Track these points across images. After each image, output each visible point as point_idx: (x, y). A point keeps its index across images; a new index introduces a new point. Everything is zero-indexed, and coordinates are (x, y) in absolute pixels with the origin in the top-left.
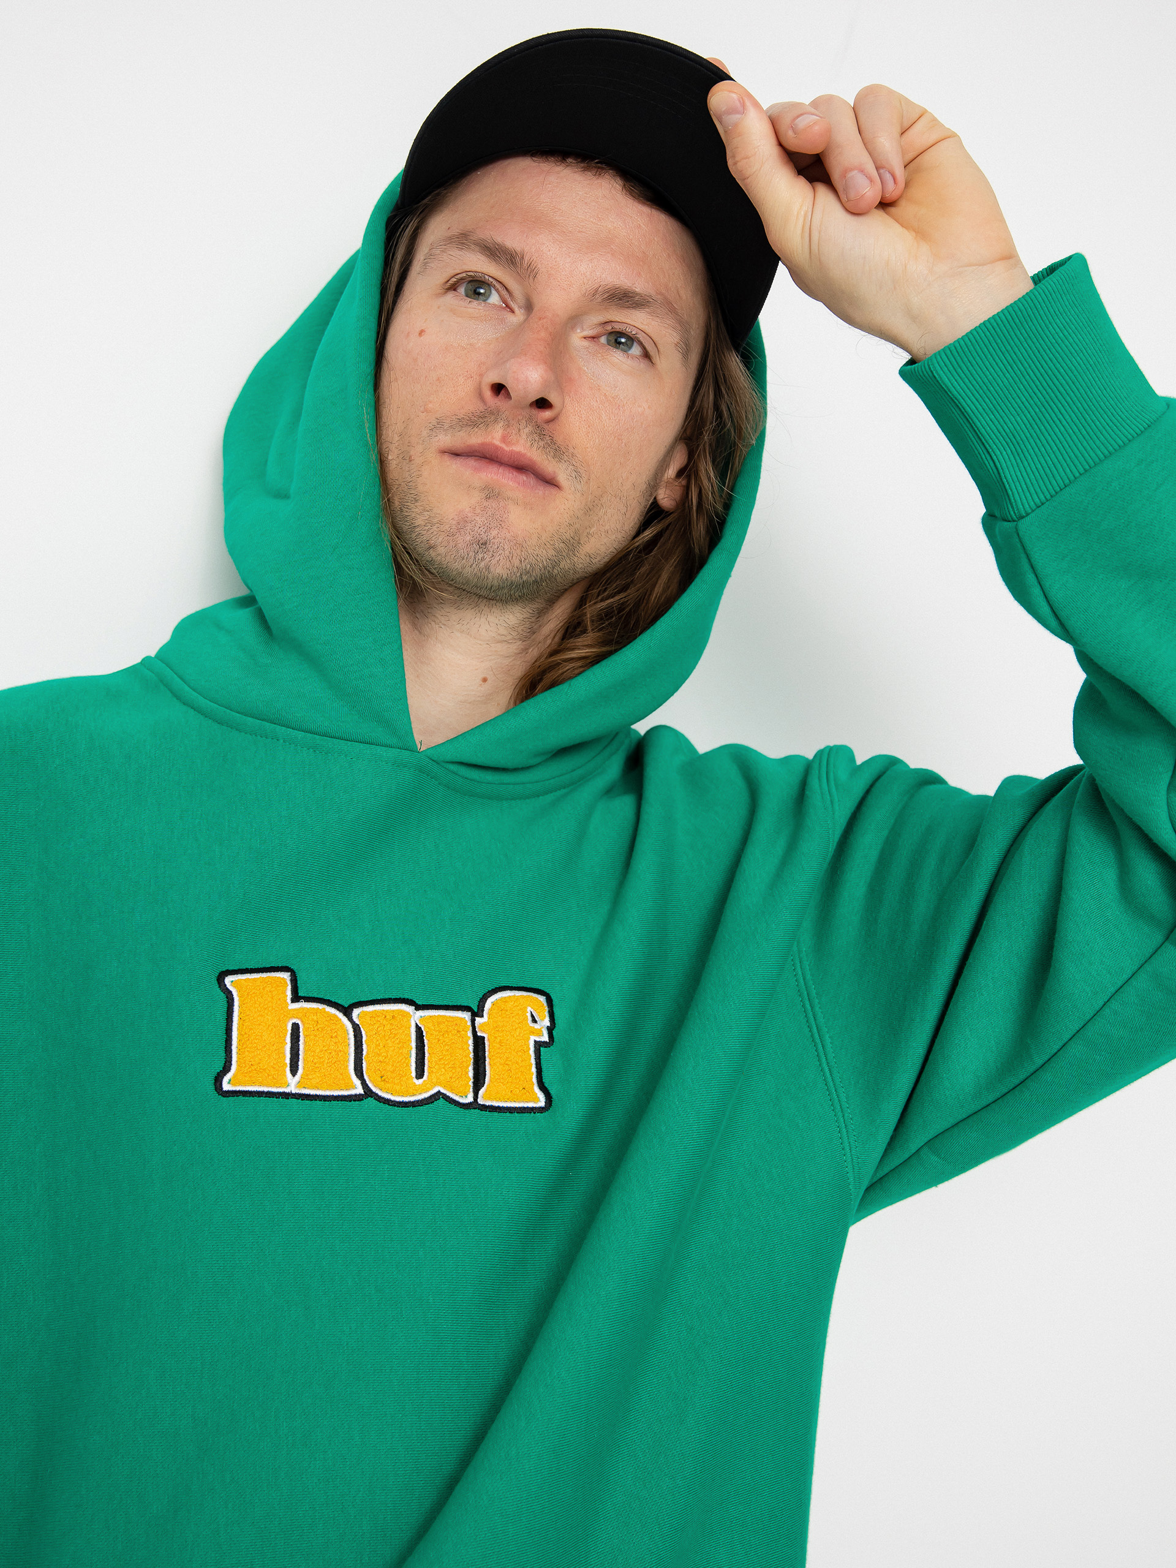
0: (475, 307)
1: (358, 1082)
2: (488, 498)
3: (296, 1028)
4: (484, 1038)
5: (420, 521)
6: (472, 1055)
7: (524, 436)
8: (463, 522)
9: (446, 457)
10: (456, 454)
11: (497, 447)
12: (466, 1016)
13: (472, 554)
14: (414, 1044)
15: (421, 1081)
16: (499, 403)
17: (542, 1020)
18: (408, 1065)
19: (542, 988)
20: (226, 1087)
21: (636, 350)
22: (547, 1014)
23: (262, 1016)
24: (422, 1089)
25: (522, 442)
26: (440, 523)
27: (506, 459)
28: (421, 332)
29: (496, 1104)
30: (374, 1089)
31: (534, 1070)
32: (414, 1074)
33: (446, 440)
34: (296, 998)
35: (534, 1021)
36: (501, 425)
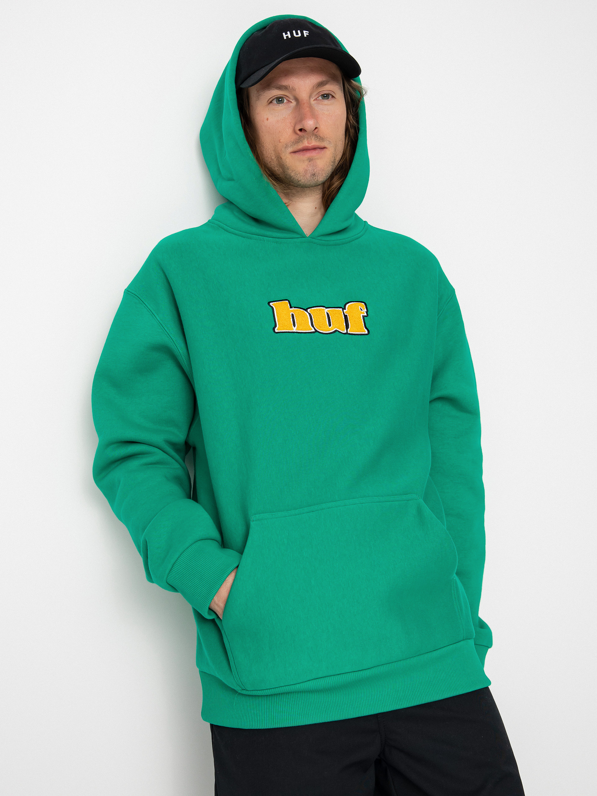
0: (281, 106)
1: (313, 328)
2: (310, 161)
3: (293, 315)
4: (347, 315)
5: (292, 174)
6: (344, 320)
7: (313, 140)
8: (306, 171)
9: (292, 154)
10: (295, 152)
11: (308, 146)
12: (341, 309)
13: (312, 178)
14: (327, 317)
15: (330, 327)
16: (303, 134)
17: (364, 310)
18: (326, 323)
19: (363, 301)
20: (276, 331)
21: (330, 97)
22: (365, 307)
23: (283, 312)
24: (332, 329)
25: (313, 142)
26: (299, 173)
27: (311, 148)
28: (267, 119)
29: (353, 333)
30: (318, 330)
31: (363, 323)
32: (328, 325)
33: (290, 149)
34: (291, 307)
35: (361, 310)
36: (306, 139)
